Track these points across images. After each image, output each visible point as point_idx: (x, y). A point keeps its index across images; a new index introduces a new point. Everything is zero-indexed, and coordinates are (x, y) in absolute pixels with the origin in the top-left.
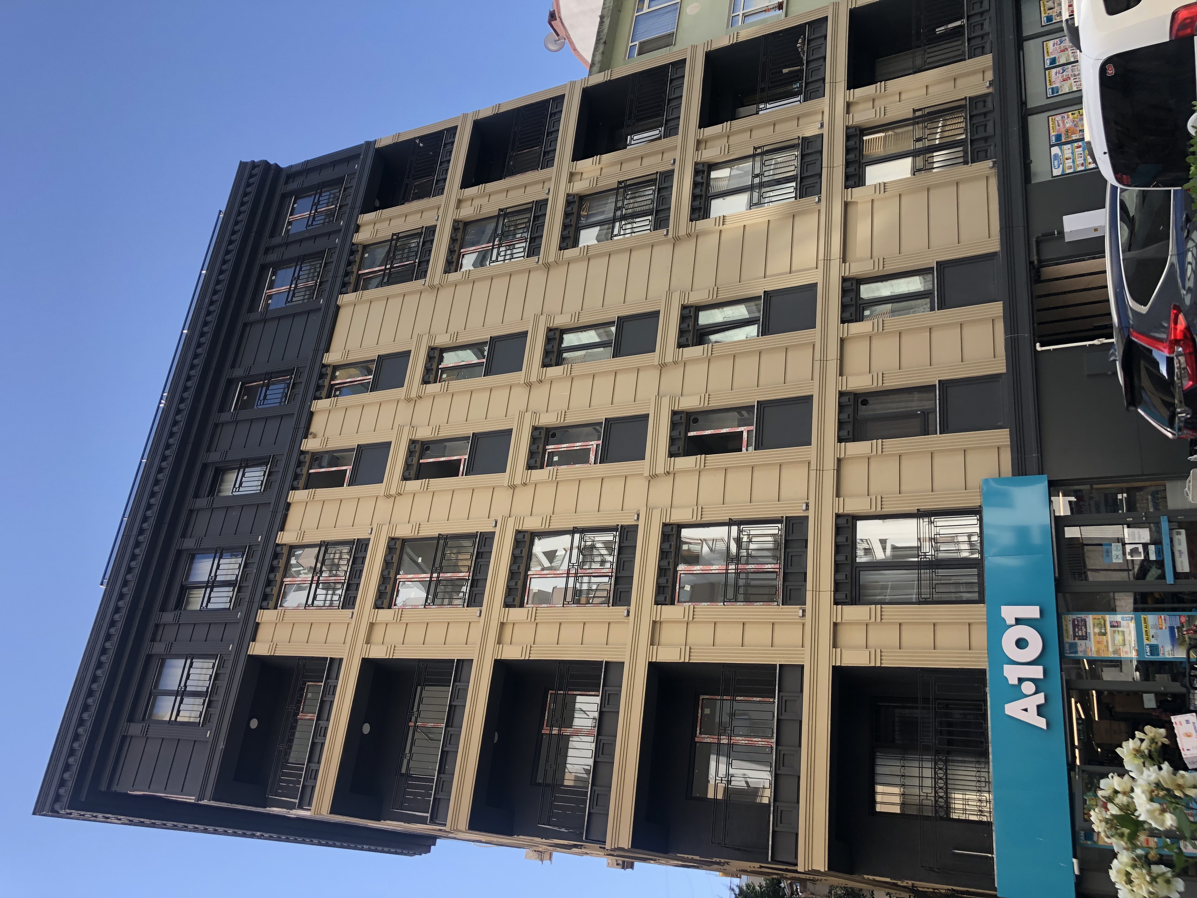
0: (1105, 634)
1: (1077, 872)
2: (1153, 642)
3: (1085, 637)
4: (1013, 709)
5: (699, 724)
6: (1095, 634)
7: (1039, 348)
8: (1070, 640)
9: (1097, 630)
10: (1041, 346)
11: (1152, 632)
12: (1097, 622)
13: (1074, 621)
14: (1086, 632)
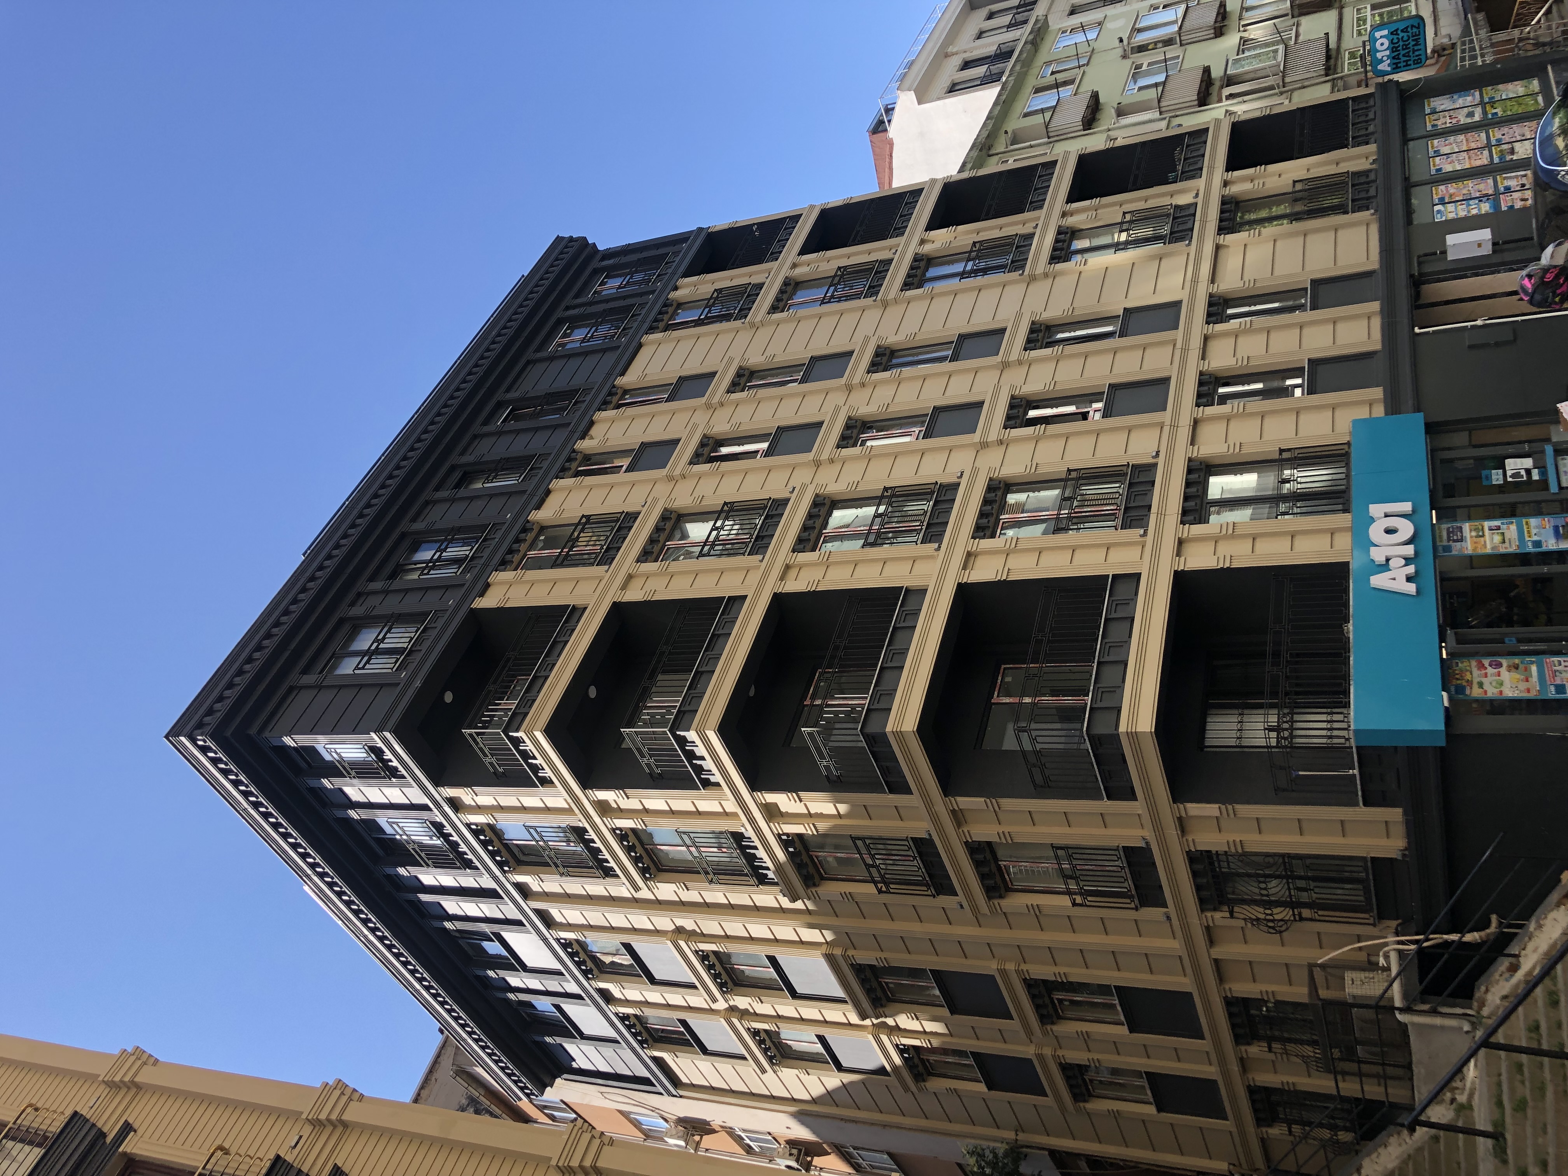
0: (1483, 536)
1: (1446, 704)
2: (1535, 538)
3: (1461, 540)
4: (1378, 581)
5: (997, 689)
6: (1471, 537)
7: (1417, 330)
8: (1445, 543)
9: (1474, 534)
10: (1420, 328)
11: (1534, 531)
12: (1473, 527)
13: (1448, 529)
14: (1462, 536)
